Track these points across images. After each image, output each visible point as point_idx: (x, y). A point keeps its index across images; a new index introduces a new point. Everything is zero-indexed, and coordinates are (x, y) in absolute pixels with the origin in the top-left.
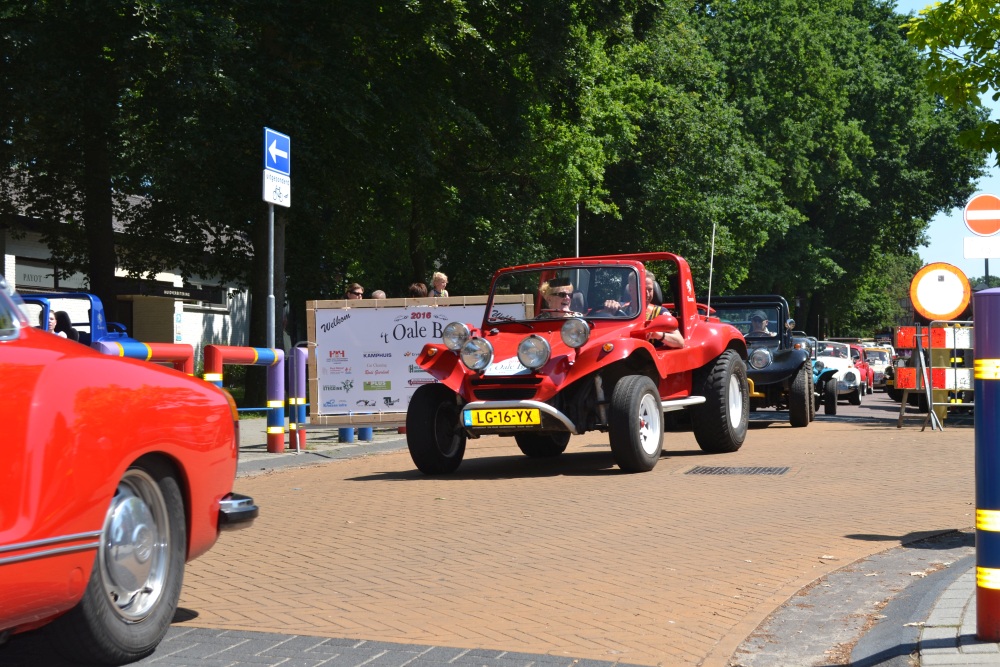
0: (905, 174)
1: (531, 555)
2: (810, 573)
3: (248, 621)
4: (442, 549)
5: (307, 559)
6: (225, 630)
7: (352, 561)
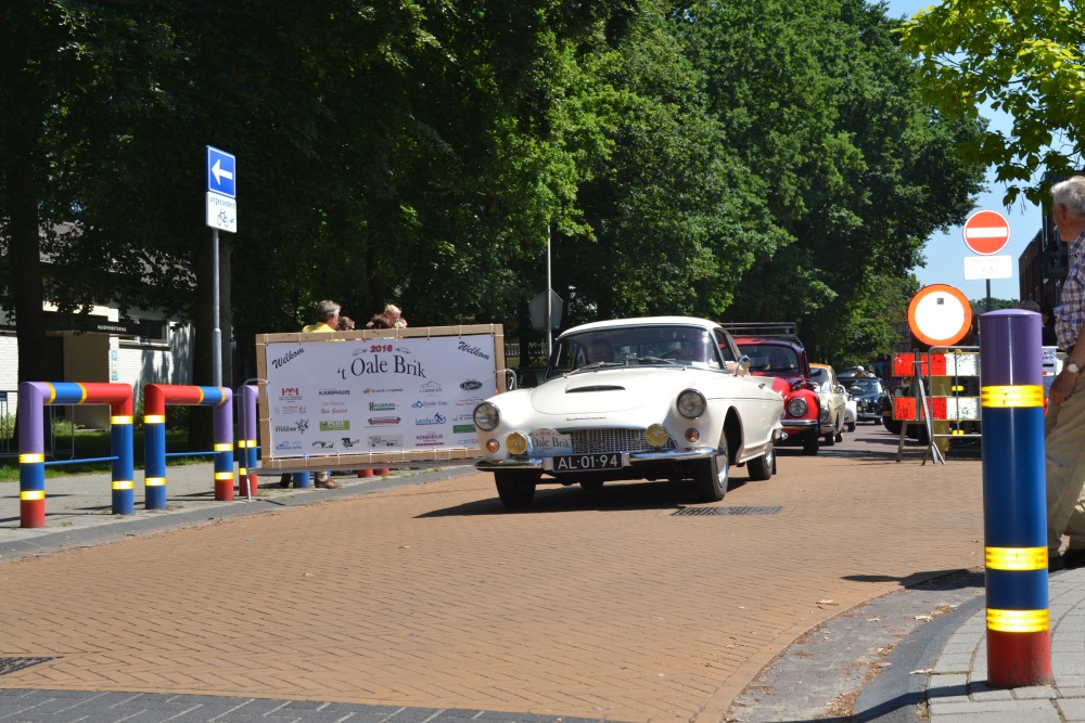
0: (899, 190)
1: (508, 606)
2: (808, 619)
3: (202, 684)
4: (410, 601)
5: (262, 615)
6: (175, 695)
7: (314, 617)
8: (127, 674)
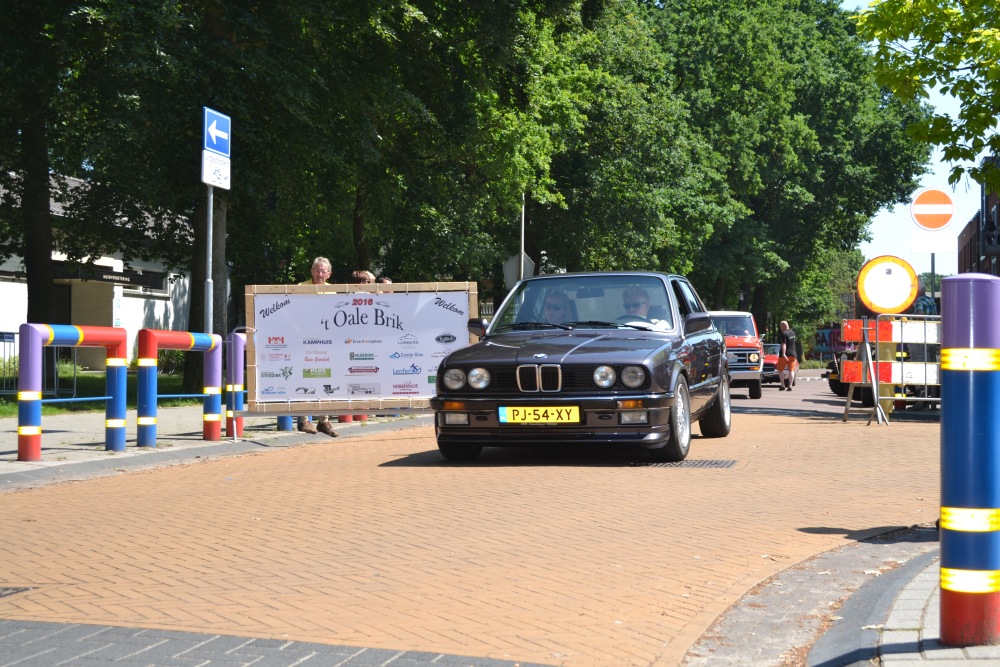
0: (849, 170)
1: (472, 550)
2: (761, 571)
3: (169, 619)
4: (377, 542)
5: (235, 552)
6: (142, 629)
7: (284, 555)
8: (98, 606)
